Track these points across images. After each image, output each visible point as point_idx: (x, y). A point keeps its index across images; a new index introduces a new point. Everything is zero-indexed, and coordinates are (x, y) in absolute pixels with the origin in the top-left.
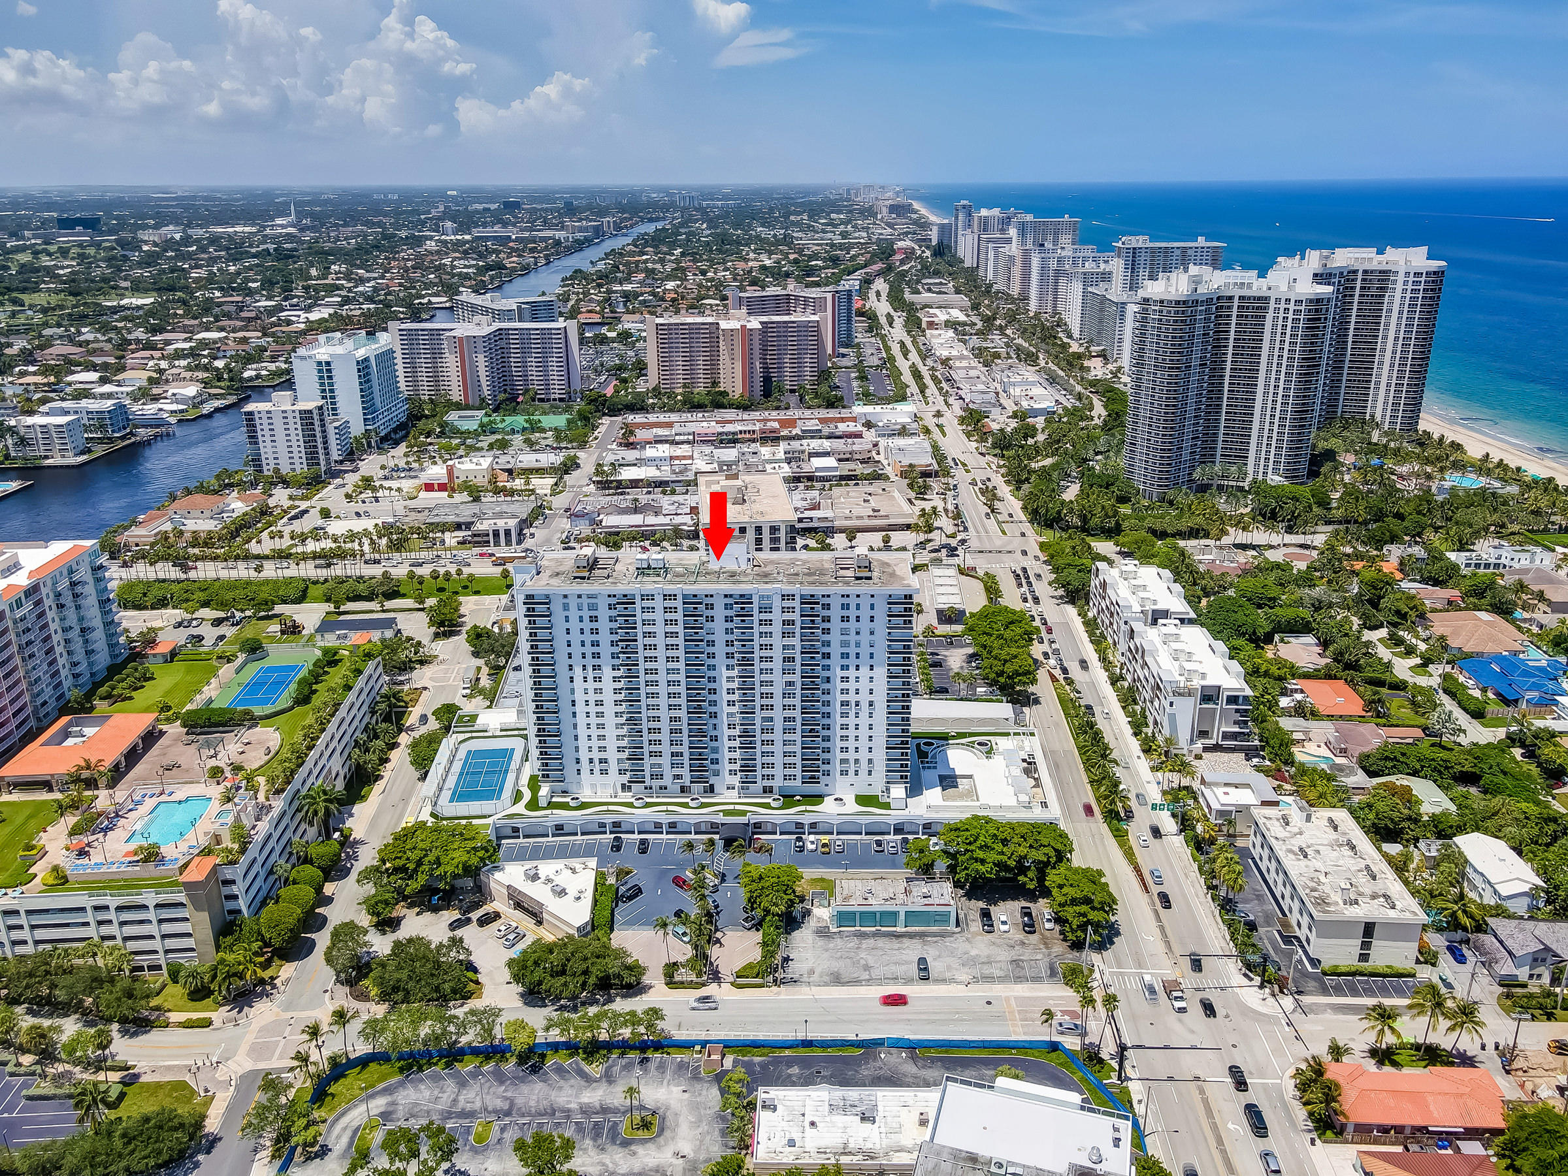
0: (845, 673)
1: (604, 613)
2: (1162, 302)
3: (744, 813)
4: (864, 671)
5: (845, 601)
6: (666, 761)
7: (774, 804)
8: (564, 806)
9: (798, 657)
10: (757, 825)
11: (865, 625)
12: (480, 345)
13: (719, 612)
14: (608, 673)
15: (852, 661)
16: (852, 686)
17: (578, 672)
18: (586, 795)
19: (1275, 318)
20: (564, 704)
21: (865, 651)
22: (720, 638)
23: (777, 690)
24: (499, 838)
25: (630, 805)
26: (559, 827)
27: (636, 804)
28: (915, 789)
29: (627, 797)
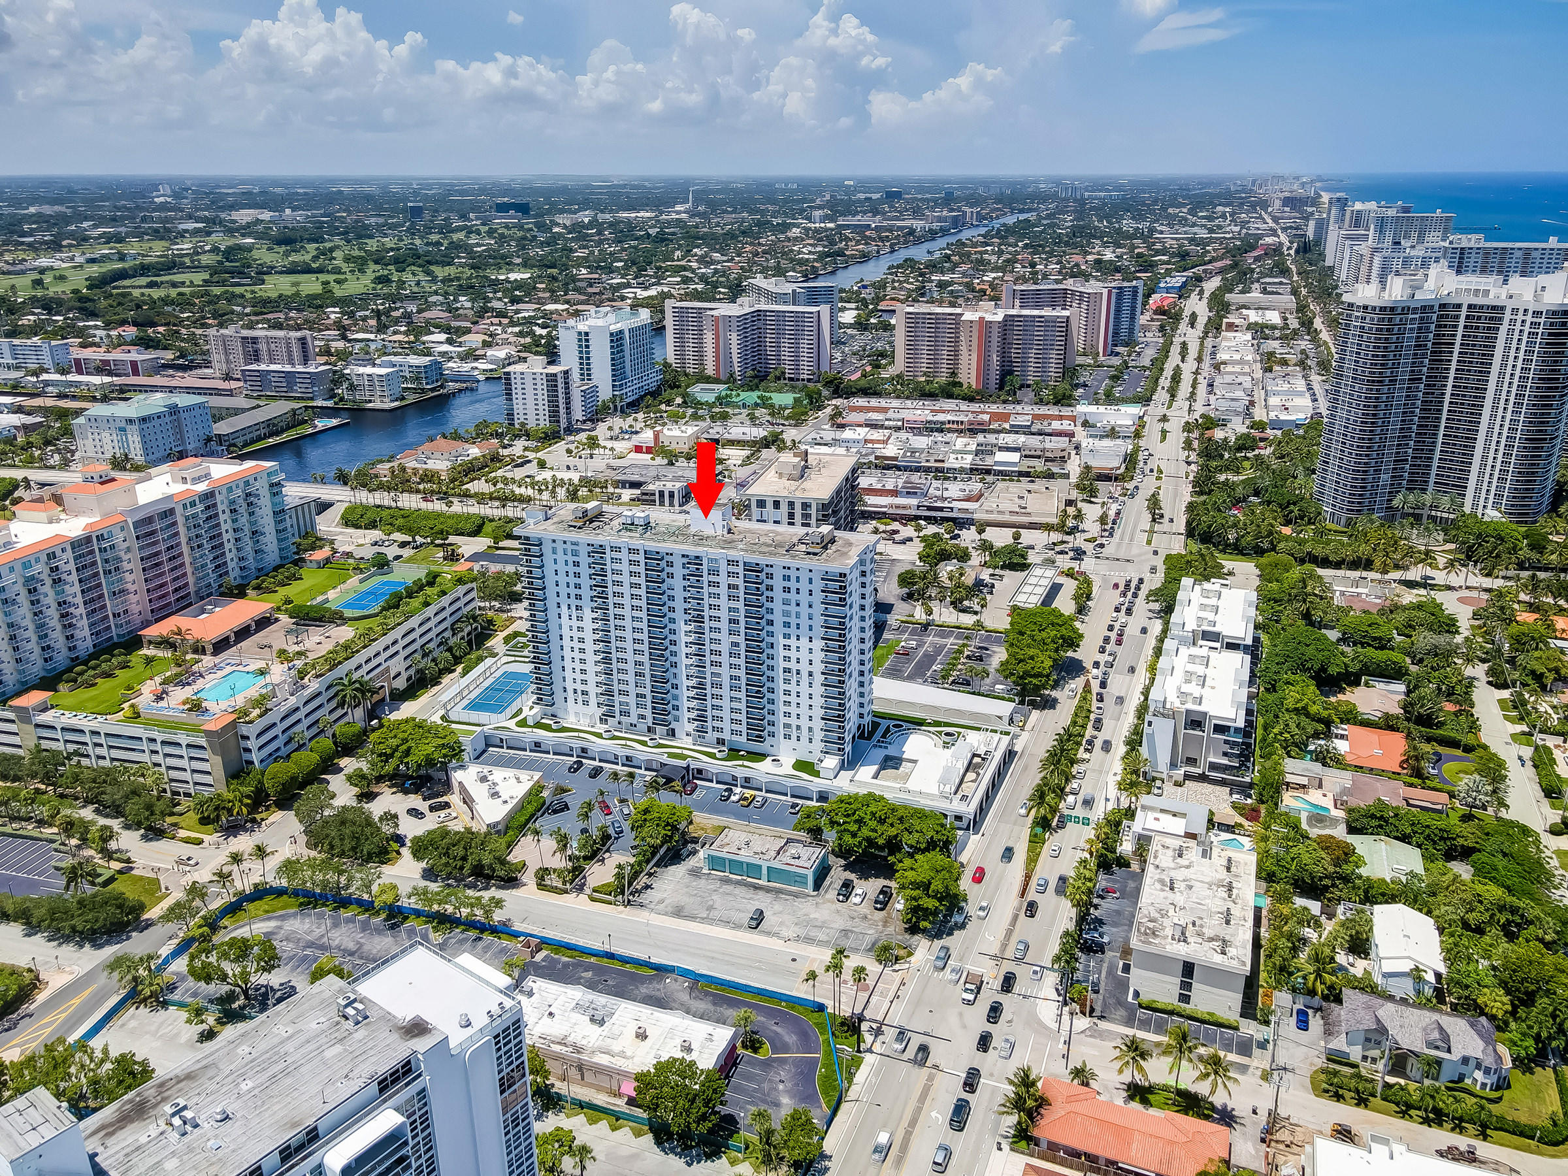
0: (787, 642)
1: (584, 560)
2: (1365, 307)
3: (684, 757)
4: (804, 641)
5: (787, 572)
6: (632, 700)
7: (718, 755)
8: (547, 728)
9: (742, 620)
10: (700, 771)
11: (804, 598)
12: (734, 324)
13: (678, 571)
14: (588, 614)
15: (792, 630)
16: (793, 654)
17: (564, 609)
18: (570, 721)
19: (1510, 331)
20: (554, 636)
21: (804, 622)
22: (679, 594)
23: (725, 648)
24: (488, 745)
25: (599, 736)
26: (537, 744)
27: (607, 735)
28: (850, 763)
29: (600, 728)
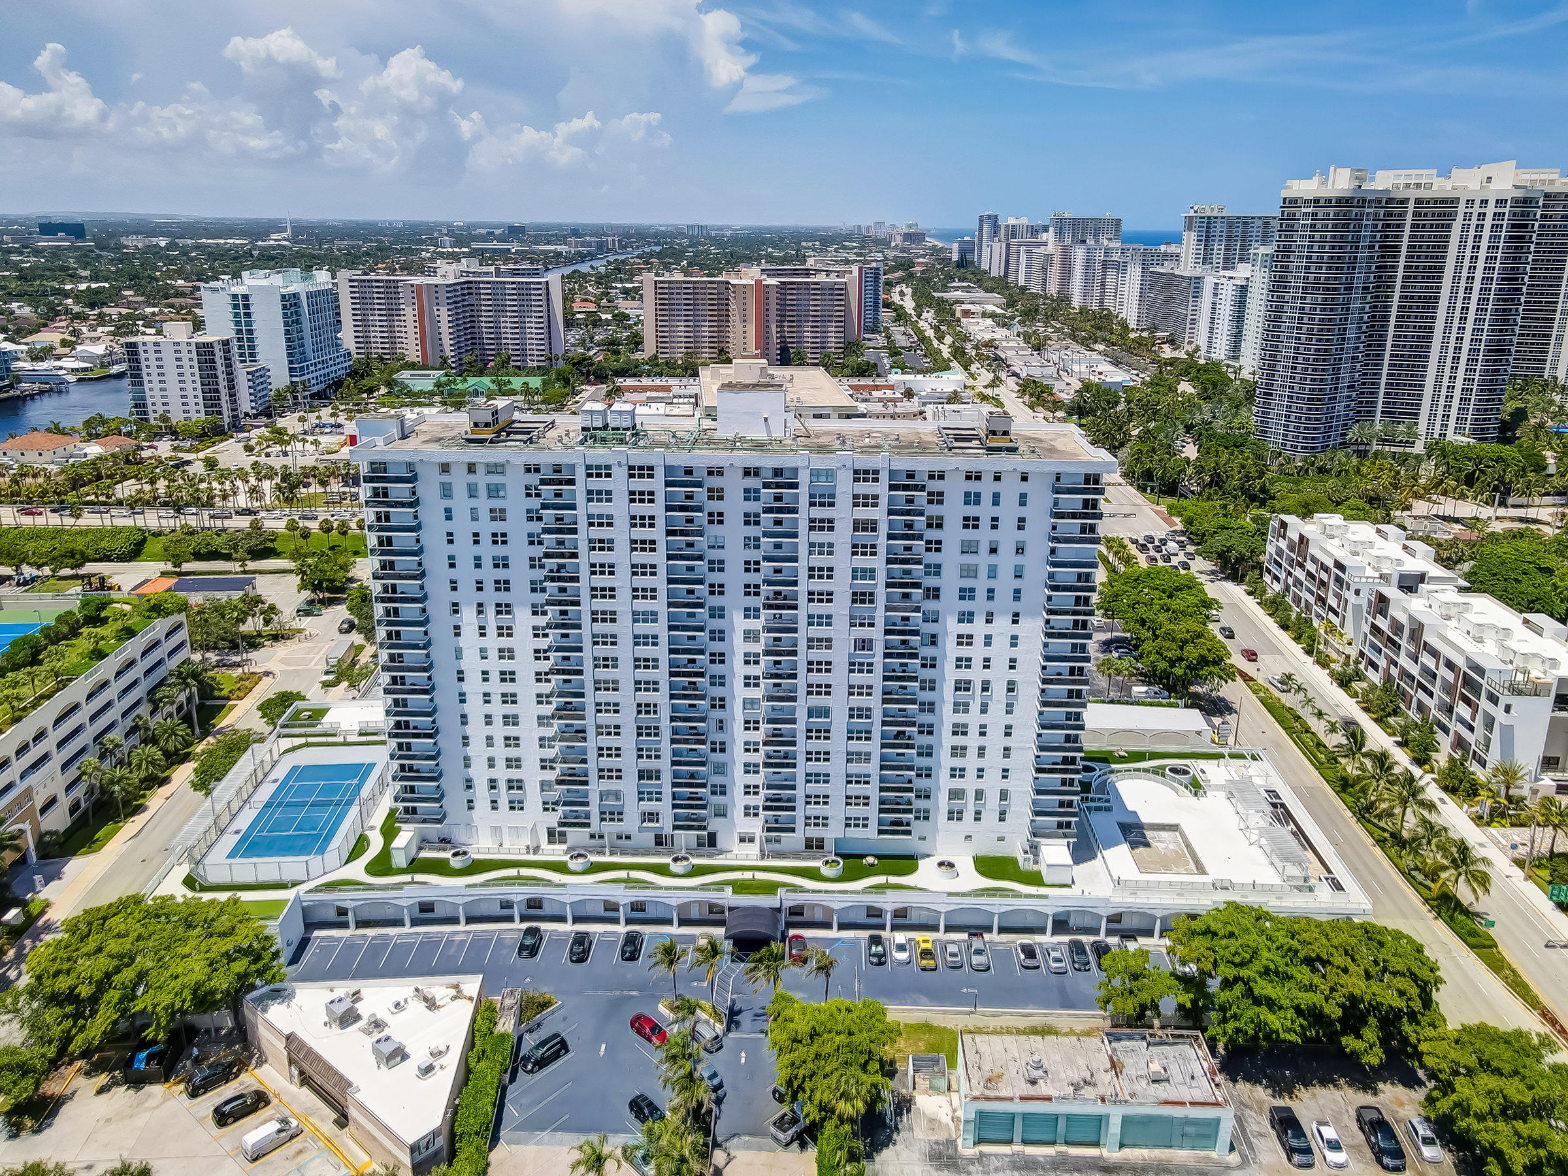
0: (965, 628)
1: (516, 504)
2: (1317, 201)
3: (771, 888)
4: (1002, 627)
5: (973, 486)
6: (628, 786)
7: (826, 871)
8: (439, 868)
9: (881, 593)
10: (797, 911)
11: (1007, 536)
12: (443, 296)
13: (734, 506)
14: (523, 620)
15: (980, 604)
16: (977, 652)
17: (469, 616)
18: (482, 846)
20: (443, 677)
21: (1005, 584)
22: (735, 555)
23: (839, 655)
24: (311, 925)
25: (560, 867)
26: (426, 907)
27: (575, 865)
29: (556, 852)
